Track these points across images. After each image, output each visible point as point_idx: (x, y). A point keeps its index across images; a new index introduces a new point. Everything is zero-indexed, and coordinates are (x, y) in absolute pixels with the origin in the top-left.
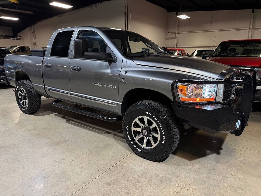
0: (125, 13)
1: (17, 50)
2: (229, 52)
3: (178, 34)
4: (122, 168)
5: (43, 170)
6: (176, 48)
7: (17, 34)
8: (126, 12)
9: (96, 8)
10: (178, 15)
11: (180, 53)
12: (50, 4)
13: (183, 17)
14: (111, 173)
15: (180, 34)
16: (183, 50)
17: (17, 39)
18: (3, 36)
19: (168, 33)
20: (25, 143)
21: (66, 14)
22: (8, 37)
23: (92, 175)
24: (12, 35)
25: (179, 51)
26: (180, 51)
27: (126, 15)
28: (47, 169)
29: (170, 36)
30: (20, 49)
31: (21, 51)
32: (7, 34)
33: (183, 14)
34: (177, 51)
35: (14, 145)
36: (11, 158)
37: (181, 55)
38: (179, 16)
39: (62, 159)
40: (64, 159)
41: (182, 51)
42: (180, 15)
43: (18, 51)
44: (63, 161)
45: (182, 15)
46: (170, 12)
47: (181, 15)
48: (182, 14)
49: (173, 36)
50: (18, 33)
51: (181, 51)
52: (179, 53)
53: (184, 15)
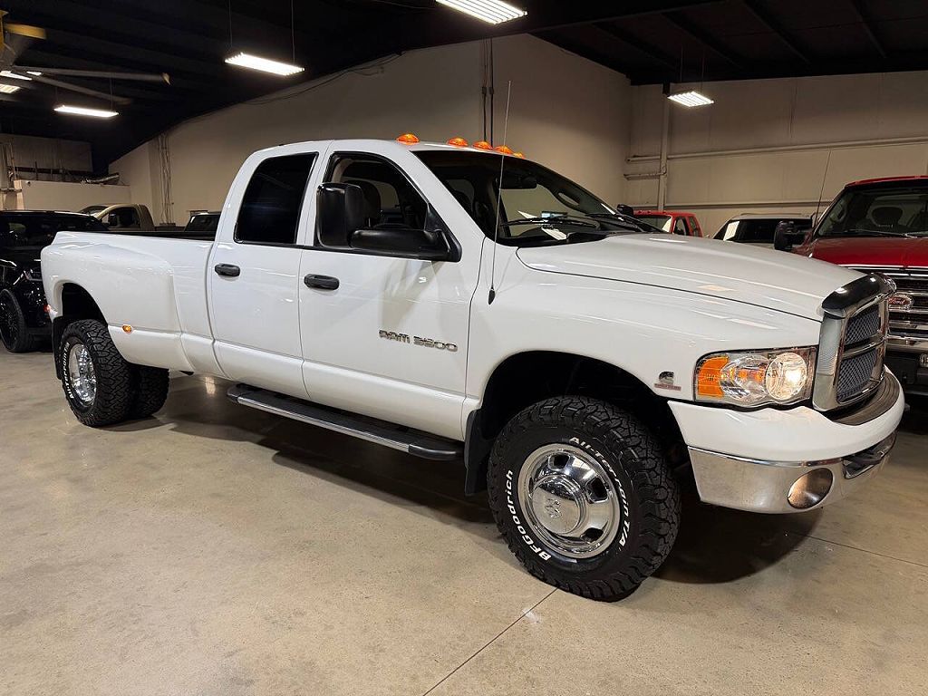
0: (484, 88)
1: (105, 220)
2: (874, 223)
3: (668, 159)
4: (523, 653)
5: (231, 654)
6: (661, 210)
7: (107, 166)
8: (488, 86)
9: (382, 72)
10: (673, 94)
11: (681, 226)
12: (226, 61)
13: (691, 99)
14: (482, 671)
15: (677, 162)
16: (692, 217)
17: (105, 183)
18: (61, 171)
19: (635, 156)
20: (155, 549)
21: (275, 96)
22: (75, 176)
23: (414, 678)
24: (92, 171)
25: (676, 219)
26: (681, 222)
27: (489, 95)
28: (245, 648)
29: (641, 167)
30: (118, 217)
31: (122, 223)
32: (74, 166)
33: (690, 90)
34: (670, 220)
35: (116, 556)
36: (108, 605)
37: (683, 234)
38: (675, 96)
39: (296, 614)
40: (302, 614)
41: (687, 218)
42: (678, 93)
43: (112, 222)
44: (298, 620)
45: (688, 94)
46: (639, 84)
47: (684, 94)
48: (686, 91)
49: (652, 167)
50: (111, 162)
51: (685, 222)
52: (676, 227)
53: (693, 93)
